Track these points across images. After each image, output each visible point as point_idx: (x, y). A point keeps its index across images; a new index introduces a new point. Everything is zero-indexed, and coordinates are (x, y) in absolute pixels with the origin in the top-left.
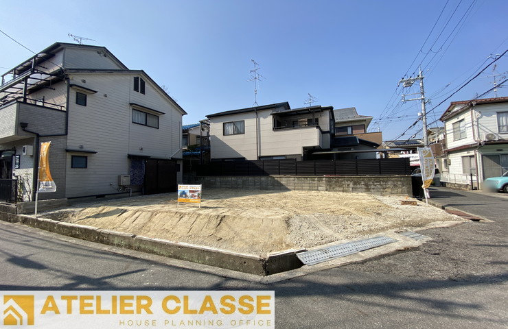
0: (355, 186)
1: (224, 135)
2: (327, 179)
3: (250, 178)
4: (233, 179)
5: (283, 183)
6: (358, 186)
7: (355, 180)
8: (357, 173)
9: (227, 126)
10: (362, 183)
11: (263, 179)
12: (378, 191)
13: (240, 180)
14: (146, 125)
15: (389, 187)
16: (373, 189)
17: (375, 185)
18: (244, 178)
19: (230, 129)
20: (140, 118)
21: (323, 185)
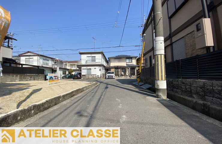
2: (20, 76)
7: (30, 76)
10: (33, 77)
15: (40, 78)
17: (36, 78)
21: (18, 79)
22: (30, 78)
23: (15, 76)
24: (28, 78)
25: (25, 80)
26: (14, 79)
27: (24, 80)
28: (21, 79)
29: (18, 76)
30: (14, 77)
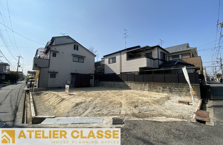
0: (164, 89)
1: (109, 63)
2: (149, 85)
3: (116, 83)
4: (110, 83)
5: (129, 85)
6: (165, 89)
7: (164, 85)
8: (165, 82)
9: (110, 59)
10: (168, 88)
11: (121, 83)
12: (177, 93)
13: (112, 83)
14: (78, 62)
15: (184, 91)
16: (174, 91)
17: (175, 89)
18: (114, 82)
19: (111, 61)
20: (76, 59)
21: (147, 88)
22: (163, 88)
23: (144, 84)
24: (160, 88)
25: (156, 90)
26: (143, 88)
27: (154, 90)
28: (150, 88)
29: (147, 84)
30: (142, 85)
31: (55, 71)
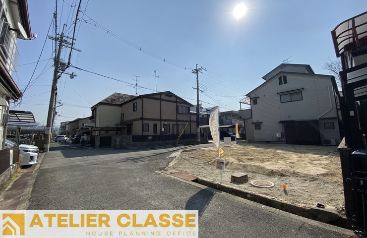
14: (291, 101)
31: (259, 122)
